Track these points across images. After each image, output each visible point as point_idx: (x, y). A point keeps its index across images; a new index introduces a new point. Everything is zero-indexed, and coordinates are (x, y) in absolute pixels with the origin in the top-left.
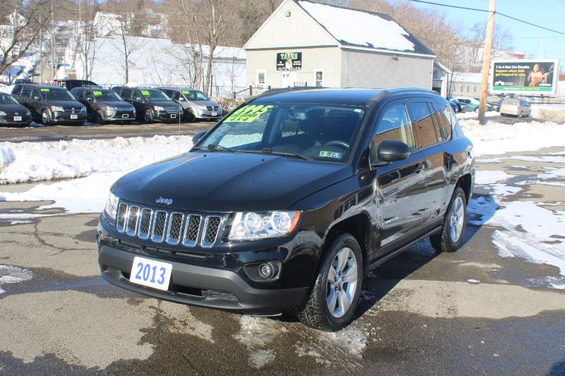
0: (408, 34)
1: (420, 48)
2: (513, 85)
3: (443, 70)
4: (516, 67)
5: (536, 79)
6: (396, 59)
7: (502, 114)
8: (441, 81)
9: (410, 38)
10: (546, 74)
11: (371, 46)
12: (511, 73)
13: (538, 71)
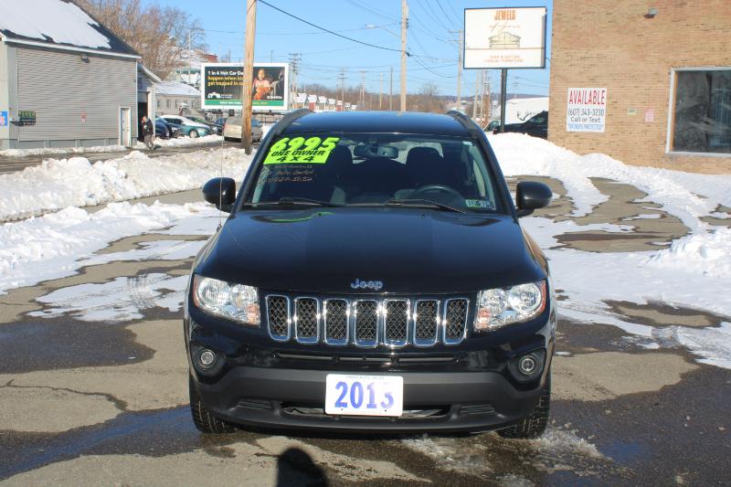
0: (96, 24)
1: (118, 44)
2: (233, 98)
3: (149, 77)
4: (234, 74)
5: (263, 89)
6: (87, 61)
7: (227, 139)
8: (147, 93)
9: (102, 29)
10: (275, 83)
11: (49, 40)
12: (229, 81)
13: (264, 79)
